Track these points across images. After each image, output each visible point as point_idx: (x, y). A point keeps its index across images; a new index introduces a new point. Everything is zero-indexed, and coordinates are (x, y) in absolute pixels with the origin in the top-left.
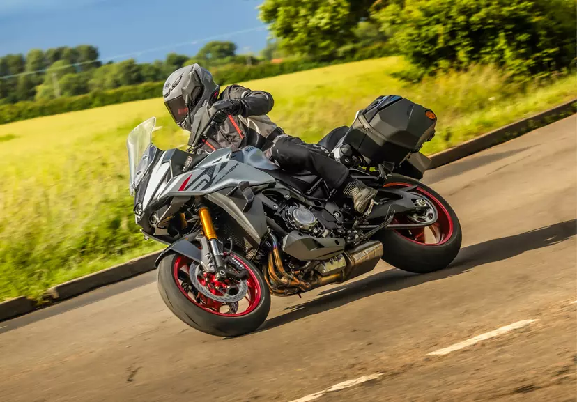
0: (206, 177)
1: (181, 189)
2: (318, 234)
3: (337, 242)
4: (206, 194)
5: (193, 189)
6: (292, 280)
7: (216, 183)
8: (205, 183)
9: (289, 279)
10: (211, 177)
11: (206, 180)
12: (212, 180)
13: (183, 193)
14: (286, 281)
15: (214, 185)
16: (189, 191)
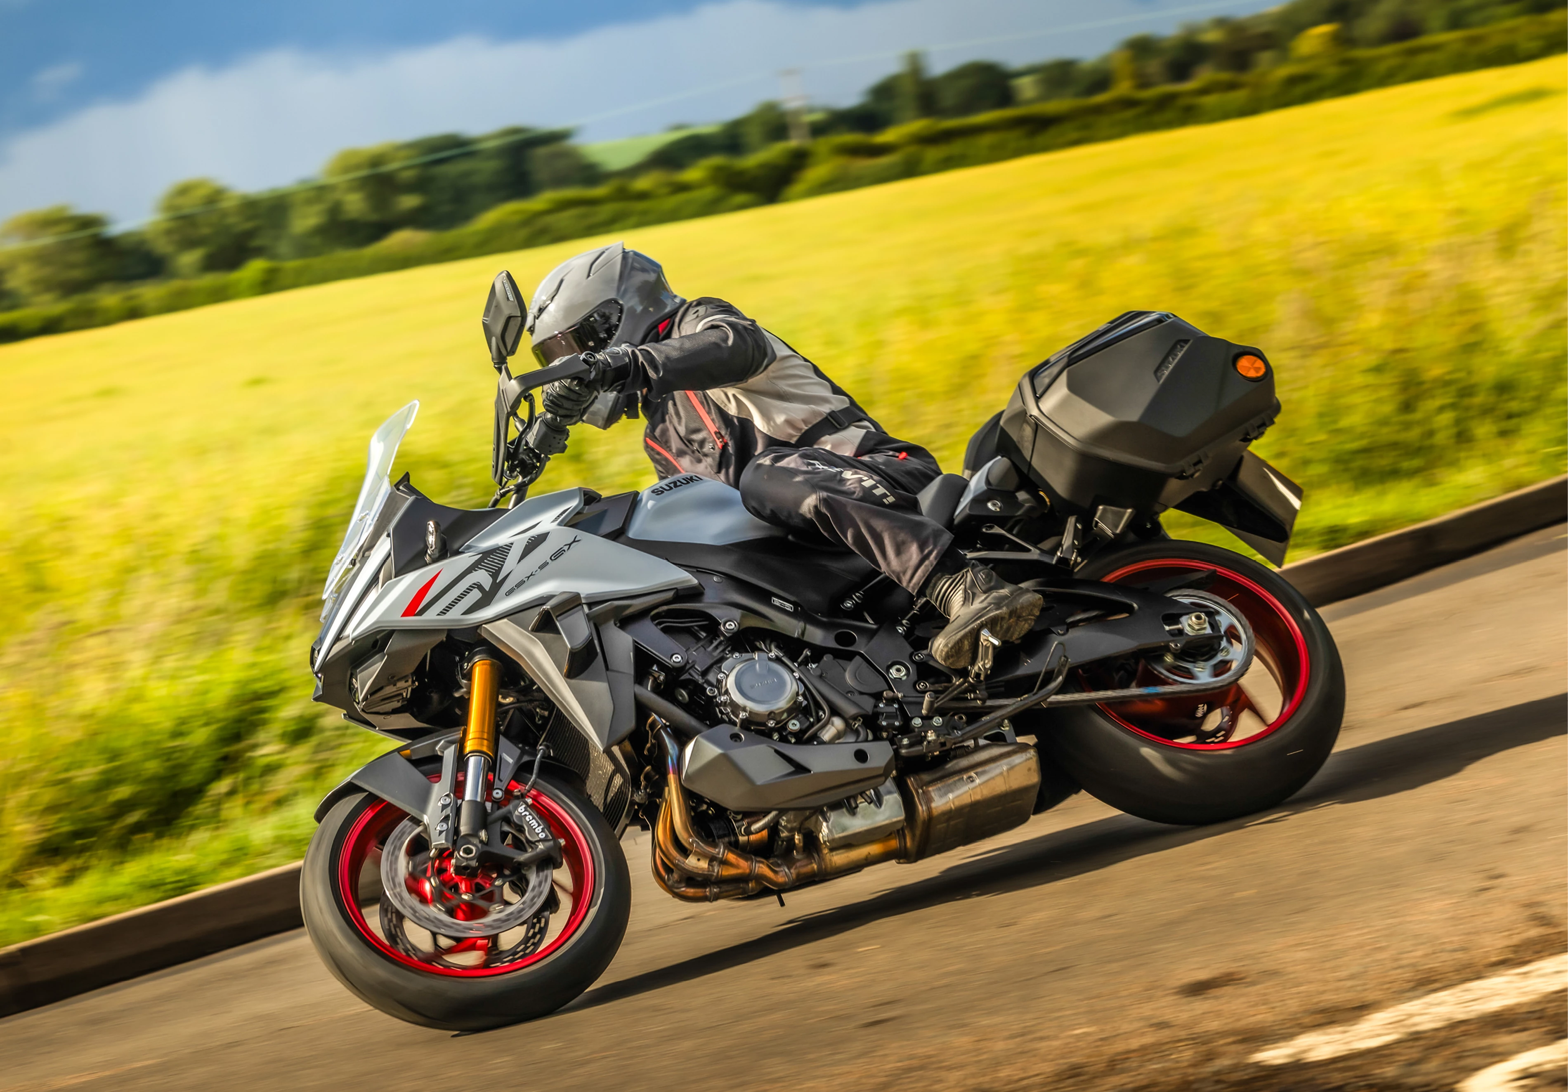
0: (482, 577)
1: (410, 611)
2: (802, 732)
3: (861, 756)
4: (478, 626)
5: (443, 612)
6: (724, 862)
7: (510, 593)
8: (476, 595)
9: (712, 859)
10: (495, 575)
11: (480, 587)
12: (496, 586)
13: (413, 621)
14: (704, 864)
15: (501, 599)
16: (431, 617)
